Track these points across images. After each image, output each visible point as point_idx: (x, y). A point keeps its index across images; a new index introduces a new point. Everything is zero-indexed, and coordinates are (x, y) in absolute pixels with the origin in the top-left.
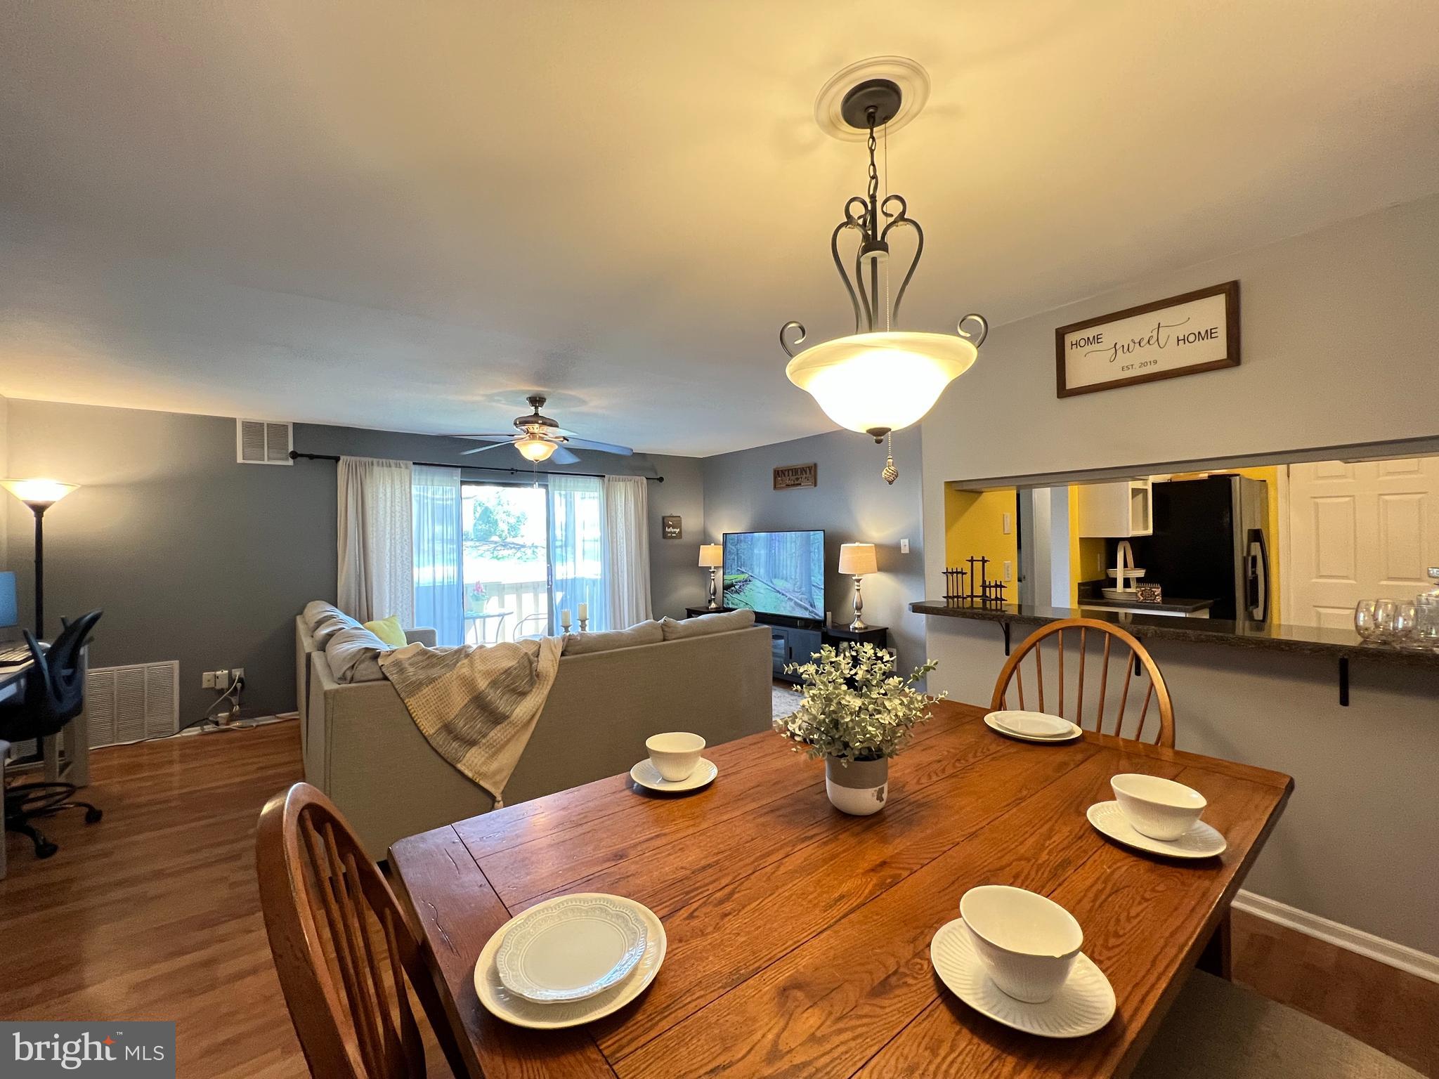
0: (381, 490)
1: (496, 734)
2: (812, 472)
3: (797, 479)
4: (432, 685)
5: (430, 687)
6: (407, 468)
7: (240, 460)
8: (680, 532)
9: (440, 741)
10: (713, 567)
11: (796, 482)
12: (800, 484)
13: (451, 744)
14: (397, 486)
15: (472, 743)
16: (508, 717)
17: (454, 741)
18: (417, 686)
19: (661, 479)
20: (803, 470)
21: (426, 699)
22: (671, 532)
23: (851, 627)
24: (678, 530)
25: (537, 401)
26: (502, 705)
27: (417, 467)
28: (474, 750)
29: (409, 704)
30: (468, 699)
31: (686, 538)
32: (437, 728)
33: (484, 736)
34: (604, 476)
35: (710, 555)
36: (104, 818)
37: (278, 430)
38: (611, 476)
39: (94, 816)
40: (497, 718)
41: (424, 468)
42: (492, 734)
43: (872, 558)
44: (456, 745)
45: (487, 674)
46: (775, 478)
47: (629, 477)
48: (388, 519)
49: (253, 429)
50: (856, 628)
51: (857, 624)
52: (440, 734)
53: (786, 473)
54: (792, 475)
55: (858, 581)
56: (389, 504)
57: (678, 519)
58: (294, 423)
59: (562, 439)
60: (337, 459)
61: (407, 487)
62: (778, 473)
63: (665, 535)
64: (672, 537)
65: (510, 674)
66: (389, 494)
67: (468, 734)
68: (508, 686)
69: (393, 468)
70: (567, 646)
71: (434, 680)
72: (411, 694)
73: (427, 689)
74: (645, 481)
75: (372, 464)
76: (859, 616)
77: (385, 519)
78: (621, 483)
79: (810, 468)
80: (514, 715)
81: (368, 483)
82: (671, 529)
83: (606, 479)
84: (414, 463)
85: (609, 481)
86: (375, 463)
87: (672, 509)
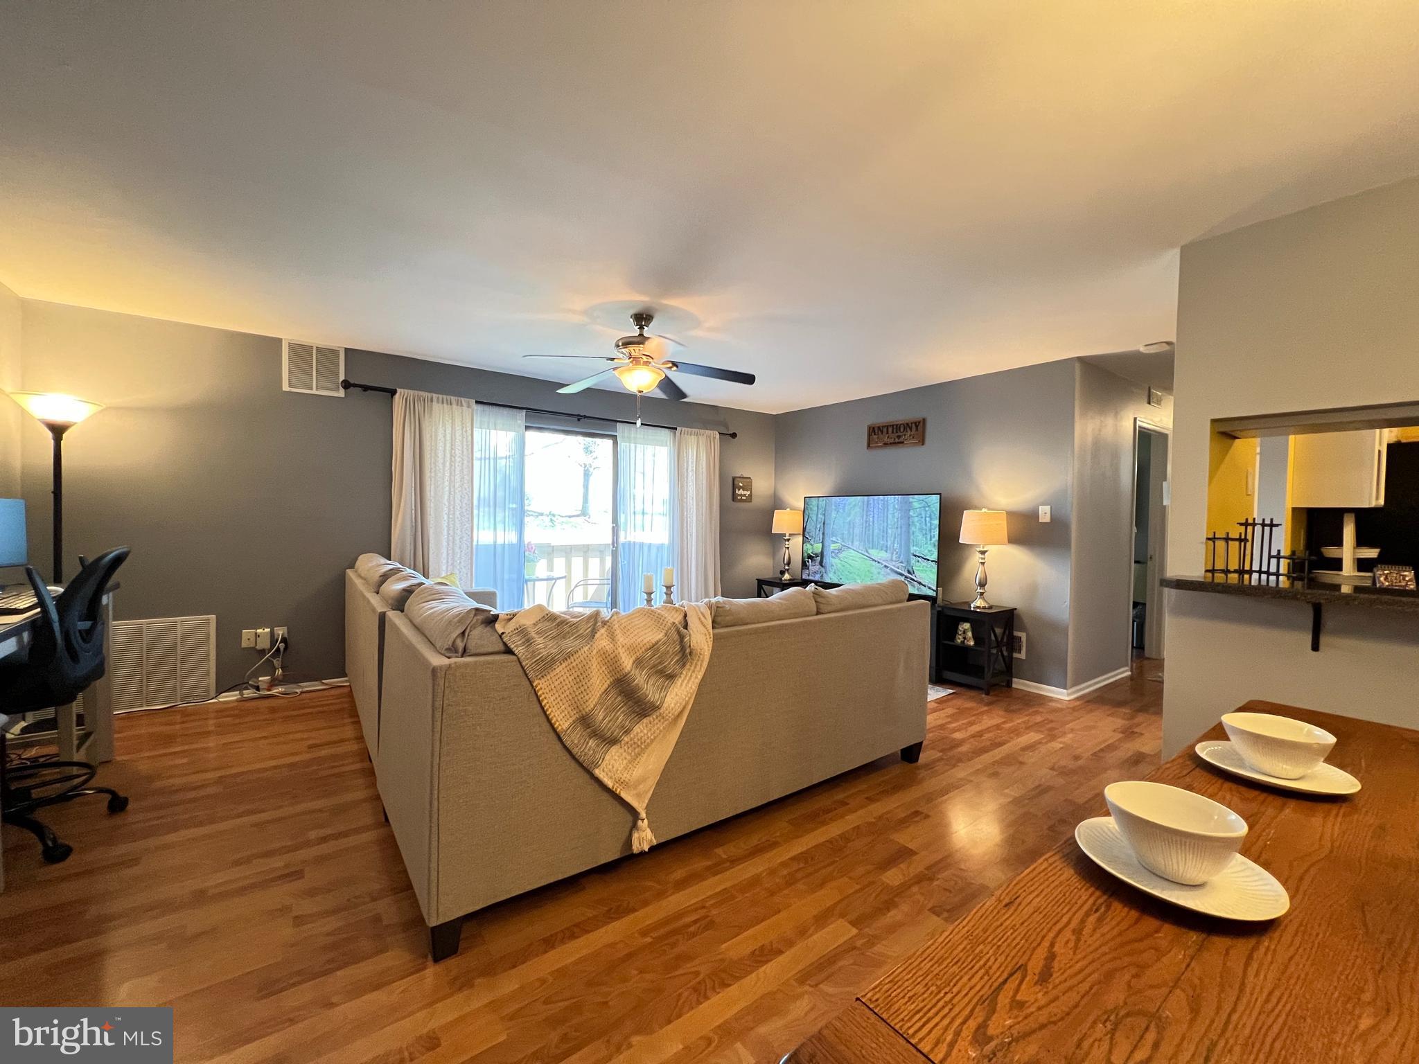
0: (441, 431)
1: (641, 729)
2: (920, 428)
3: (899, 437)
4: (566, 663)
5: (564, 665)
6: (469, 406)
7: (286, 387)
8: (750, 495)
9: (575, 739)
10: (787, 535)
11: (897, 440)
12: (903, 443)
13: (588, 743)
14: (458, 428)
15: (613, 741)
16: (658, 708)
17: (590, 738)
18: (547, 664)
19: (734, 435)
20: (907, 426)
21: (559, 682)
22: (741, 495)
23: (972, 606)
24: (749, 493)
25: (642, 319)
27: (480, 407)
28: (614, 750)
29: (539, 687)
30: (608, 682)
31: (756, 501)
32: (571, 720)
33: (627, 732)
34: (676, 429)
35: (783, 522)
36: (130, 807)
37: (327, 355)
38: (683, 429)
39: (117, 804)
40: (642, 708)
41: (487, 408)
42: (637, 729)
43: (1002, 527)
44: (592, 743)
45: (631, 649)
46: (869, 435)
47: (702, 431)
48: (448, 464)
49: (301, 352)
50: (979, 607)
51: (979, 603)
52: (575, 729)
53: (885, 430)
54: (893, 432)
55: (983, 553)
56: (448, 445)
57: (748, 480)
58: (348, 351)
60: (393, 392)
61: (469, 425)
62: (874, 431)
63: (734, 497)
64: (741, 500)
65: (658, 650)
66: (448, 437)
67: (609, 729)
68: (654, 666)
69: (454, 406)
70: (715, 616)
71: (570, 655)
72: (543, 673)
73: (561, 668)
74: (718, 436)
75: (432, 401)
76: (982, 594)
77: (444, 464)
78: (693, 439)
79: (917, 424)
80: (665, 705)
81: (425, 425)
82: (741, 492)
83: (678, 432)
84: (477, 402)
85: (681, 434)
86: (435, 399)
87: (743, 469)
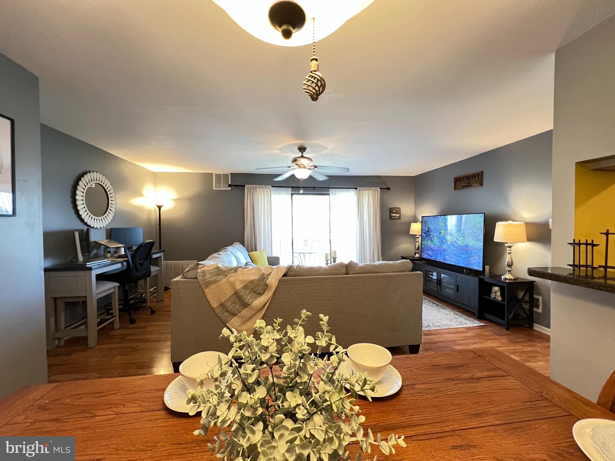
0: (260, 198)
1: (245, 312)
2: (480, 176)
3: (469, 182)
4: (216, 284)
5: (215, 285)
6: (269, 188)
7: (214, 189)
8: (400, 216)
9: (218, 311)
10: (418, 235)
11: (469, 184)
12: (471, 185)
13: (225, 313)
14: (266, 196)
15: (234, 315)
16: (249, 305)
17: (226, 312)
18: (208, 284)
19: (389, 189)
20: (473, 176)
21: (213, 290)
22: (394, 216)
23: (503, 277)
24: (399, 215)
25: (302, 149)
26: (247, 299)
27: (274, 188)
28: (236, 317)
29: (205, 291)
30: (233, 293)
31: (403, 219)
32: (218, 304)
33: (240, 312)
34: (357, 188)
35: (416, 228)
37: (226, 176)
38: (361, 188)
39: (153, 312)
40: (245, 305)
41: (277, 188)
42: (243, 312)
43: (523, 232)
44: (226, 314)
45: (242, 281)
46: (455, 183)
47: (370, 188)
48: (263, 210)
49: (218, 176)
50: (507, 279)
51: (508, 276)
52: (219, 308)
53: (462, 179)
54: (466, 180)
55: (510, 247)
56: (263, 203)
57: (399, 209)
58: (232, 174)
59: (314, 167)
60: (244, 186)
61: (269, 195)
62: (457, 180)
63: (391, 218)
64: (395, 219)
65: (253, 283)
66: (263, 200)
67: (232, 310)
68: (252, 289)
69: (264, 189)
70: (287, 272)
71: (217, 281)
72: (207, 287)
73: (214, 285)
74: (379, 190)
75: (256, 188)
76: (509, 271)
77: (261, 210)
78: (366, 192)
79: (478, 174)
80: (253, 304)
81: (254, 196)
82: (394, 215)
83: (358, 190)
84: (272, 187)
85: (359, 190)
86: (257, 187)
87: (396, 204)
